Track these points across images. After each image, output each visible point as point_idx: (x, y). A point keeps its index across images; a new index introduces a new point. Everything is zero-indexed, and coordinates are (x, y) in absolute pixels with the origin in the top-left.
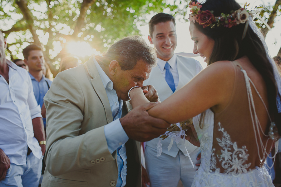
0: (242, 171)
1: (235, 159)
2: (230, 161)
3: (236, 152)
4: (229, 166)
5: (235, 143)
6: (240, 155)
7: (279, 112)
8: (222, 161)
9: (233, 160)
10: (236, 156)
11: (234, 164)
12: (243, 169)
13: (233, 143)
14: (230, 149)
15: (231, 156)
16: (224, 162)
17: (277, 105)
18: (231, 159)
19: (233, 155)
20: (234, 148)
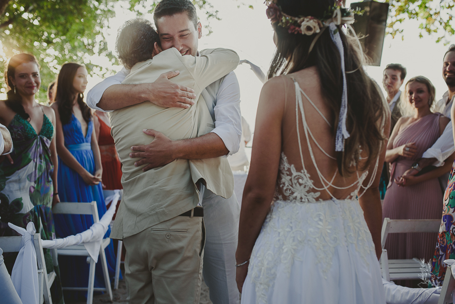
0: (308, 200)
1: (296, 184)
2: (291, 187)
3: (295, 177)
4: (290, 192)
5: (293, 165)
6: (300, 181)
7: (336, 150)
8: (283, 187)
9: (294, 185)
10: (296, 181)
11: (296, 191)
12: (308, 197)
13: (291, 166)
14: (288, 173)
15: (291, 180)
16: (285, 188)
17: (337, 141)
18: (291, 184)
19: (293, 180)
20: (292, 171)
